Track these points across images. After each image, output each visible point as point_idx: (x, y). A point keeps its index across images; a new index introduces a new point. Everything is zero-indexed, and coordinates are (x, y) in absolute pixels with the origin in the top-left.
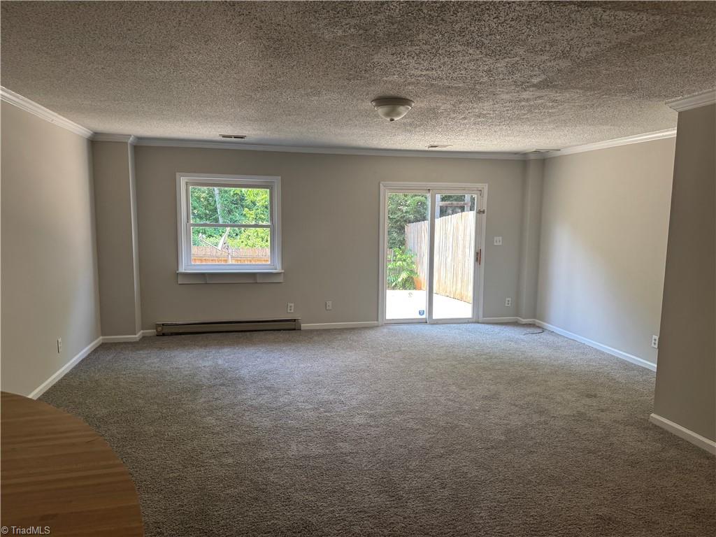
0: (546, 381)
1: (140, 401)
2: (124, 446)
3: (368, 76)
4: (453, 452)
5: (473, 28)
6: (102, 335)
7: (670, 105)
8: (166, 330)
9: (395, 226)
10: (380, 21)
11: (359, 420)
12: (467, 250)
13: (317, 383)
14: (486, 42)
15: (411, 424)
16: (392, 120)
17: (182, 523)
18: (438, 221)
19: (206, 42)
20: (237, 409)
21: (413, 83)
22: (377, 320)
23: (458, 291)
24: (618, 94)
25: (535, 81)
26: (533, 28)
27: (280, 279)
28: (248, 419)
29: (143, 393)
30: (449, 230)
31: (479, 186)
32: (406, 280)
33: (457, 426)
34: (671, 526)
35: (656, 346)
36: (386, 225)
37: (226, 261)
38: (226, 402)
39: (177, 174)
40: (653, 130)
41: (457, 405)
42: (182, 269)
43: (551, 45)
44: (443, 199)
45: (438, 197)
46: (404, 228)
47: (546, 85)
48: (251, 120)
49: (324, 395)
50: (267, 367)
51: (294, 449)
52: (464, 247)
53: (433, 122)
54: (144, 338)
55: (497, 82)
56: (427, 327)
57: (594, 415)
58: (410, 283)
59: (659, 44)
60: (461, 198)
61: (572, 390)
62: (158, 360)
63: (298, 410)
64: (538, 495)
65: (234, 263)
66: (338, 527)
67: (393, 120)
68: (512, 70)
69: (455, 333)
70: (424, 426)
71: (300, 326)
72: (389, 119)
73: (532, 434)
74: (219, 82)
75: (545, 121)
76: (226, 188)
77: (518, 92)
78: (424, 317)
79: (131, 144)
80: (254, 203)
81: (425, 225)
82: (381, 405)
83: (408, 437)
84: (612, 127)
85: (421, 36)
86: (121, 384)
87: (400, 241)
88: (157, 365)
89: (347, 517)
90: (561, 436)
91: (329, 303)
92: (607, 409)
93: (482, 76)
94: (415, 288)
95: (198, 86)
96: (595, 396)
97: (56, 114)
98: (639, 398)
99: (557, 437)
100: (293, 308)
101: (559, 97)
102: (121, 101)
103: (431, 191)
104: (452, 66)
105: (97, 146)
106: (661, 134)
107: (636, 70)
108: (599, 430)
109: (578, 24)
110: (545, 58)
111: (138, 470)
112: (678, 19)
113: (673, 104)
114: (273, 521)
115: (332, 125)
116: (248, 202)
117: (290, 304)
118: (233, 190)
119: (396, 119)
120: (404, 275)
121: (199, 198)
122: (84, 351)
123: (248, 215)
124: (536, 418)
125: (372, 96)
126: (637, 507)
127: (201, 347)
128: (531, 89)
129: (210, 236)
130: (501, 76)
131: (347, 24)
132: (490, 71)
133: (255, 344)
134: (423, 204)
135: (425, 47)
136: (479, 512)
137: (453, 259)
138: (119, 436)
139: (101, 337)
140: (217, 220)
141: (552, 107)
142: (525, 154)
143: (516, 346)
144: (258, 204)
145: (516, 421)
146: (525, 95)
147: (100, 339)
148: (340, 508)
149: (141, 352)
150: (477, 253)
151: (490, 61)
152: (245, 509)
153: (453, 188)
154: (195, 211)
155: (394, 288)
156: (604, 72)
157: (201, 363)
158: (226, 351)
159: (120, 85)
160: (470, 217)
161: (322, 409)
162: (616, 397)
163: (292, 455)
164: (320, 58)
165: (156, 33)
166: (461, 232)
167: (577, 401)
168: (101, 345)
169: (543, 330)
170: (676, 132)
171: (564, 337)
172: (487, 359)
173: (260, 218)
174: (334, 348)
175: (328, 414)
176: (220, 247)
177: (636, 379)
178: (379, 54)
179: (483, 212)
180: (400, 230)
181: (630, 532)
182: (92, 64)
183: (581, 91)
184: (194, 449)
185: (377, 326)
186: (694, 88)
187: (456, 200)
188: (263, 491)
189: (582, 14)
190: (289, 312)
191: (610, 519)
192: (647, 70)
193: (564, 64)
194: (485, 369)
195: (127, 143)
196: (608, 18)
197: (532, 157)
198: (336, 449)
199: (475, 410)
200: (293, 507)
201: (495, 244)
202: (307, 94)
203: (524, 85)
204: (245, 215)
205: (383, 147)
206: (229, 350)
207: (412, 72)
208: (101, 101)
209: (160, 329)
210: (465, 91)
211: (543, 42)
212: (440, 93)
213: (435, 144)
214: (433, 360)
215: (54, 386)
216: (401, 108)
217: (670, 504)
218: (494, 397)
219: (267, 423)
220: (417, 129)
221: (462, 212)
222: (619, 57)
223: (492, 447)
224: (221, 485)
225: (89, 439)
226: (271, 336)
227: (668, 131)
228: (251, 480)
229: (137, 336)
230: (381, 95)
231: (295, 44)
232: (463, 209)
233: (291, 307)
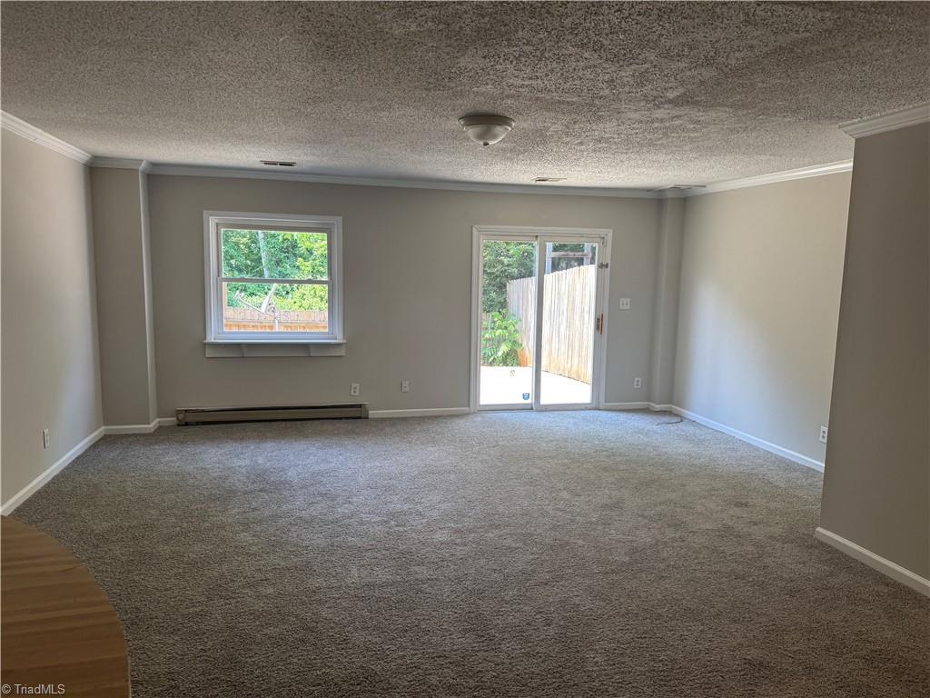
0: (684, 486)
1: (152, 512)
2: (129, 571)
3: (453, 85)
4: (562, 578)
5: (589, 25)
6: (105, 424)
7: (845, 129)
8: (190, 418)
9: (493, 283)
10: (466, 12)
11: (440, 536)
12: (586, 316)
13: (388, 489)
14: (605, 42)
15: (509, 542)
16: (486, 144)
17: (203, 674)
18: (549, 278)
19: (236, 36)
20: (281, 521)
21: (512, 96)
22: (469, 406)
23: (574, 368)
24: (778, 115)
25: (671, 95)
26: (667, 25)
27: (342, 352)
28: (295, 536)
29: (156, 501)
30: (563, 289)
31: (602, 232)
32: (508, 354)
33: (567, 544)
34: (839, 672)
35: (825, 441)
36: (481, 281)
37: (271, 327)
38: (267, 513)
39: (205, 212)
40: (823, 162)
41: (569, 516)
42: (211, 338)
43: (691, 49)
44: (556, 249)
45: (550, 246)
46: (505, 286)
47: (685, 100)
48: (301, 142)
49: (397, 505)
50: (323, 467)
51: (355, 575)
52: (583, 311)
53: (541, 148)
54: (160, 429)
55: (622, 96)
56: (533, 415)
57: (745, 530)
58: (512, 358)
59: (830, 49)
60: (579, 248)
61: (717, 497)
62: (178, 457)
63: (362, 523)
64: (670, 634)
65: (282, 330)
66: (410, 677)
67: (488, 144)
68: (641, 80)
69: (569, 422)
70: (525, 543)
71: (368, 414)
72: (482, 143)
73: (665, 555)
74: (257, 91)
75: (685, 148)
76: (273, 232)
77: (649, 109)
78: (529, 401)
79: (142, 172)
80: (310, 252)
81: (532, 283)
82: (470, 517)
83: (504, 559)
84: (772, 157)
85: (520, 33)
86: (129, 489)
87: (500, 302)
88: (177, 464)
89: (422, 664)
90: (701, 556)
91: (406, 384)
92: (762, 522)
93: (602, 88)
94: (519, 364)
95: (229, 96)
96: (746, 505)
97: (40, 131)
98: (802, 508)
99: (696, 558)
100: (357, 390)
101: (701, 116)
102: (126, 115)
103: (539, 238)
104: (562, 74)
105: (96, 173)
106: (834, 167)
107: (801, 83)
108: (750, 548)
109: (725, 21)
110: (682, 65)
111: (147, 603)
112: (853, 16)
113: (849, 128)
114: (324, 670)
115: (409, 150)
116: (302, 250)
117: (354, 385)
118: (281, 234)
119: (491, 143)
120: (504, 348)
121: (237, 244)
122: (80, 445)
123: (303, 268)
124: (670, 533)
125: (460, 112)
126: (796, 648)
127: (236, 440)
128: (666, 106)
129: (252, 294)
130: (627, 89)
131: (422, 16)
132: (612, 81)
133: (307, 437)
134: (530, 254)
135: (527, 49)
136: (592, 656)
137: (568, 327)
138: (124, 559)
139: (103, 428)
140: (261, 274)
141: (695, 130)
142: (661, 191)
143: (646, 439)
144: (315, 253)
145: (644, 538)
146: (659, 114)
147: (102, 430)
148: (412, 652)
149: (157, 447)
150: (598, 320)
151: (611, 68)
152: (288, 654)
153: (569, 234)
154: (233, 262)
155: (491, 364)
156: (760, 85)
157: (237, 463)
158: (269, 446)
159: (125, 92)
160: (590, 271)
161: (393, 523)
162: (772, 505)
163: (353, 583)
164: (389, 60)
165: (168, 23)
166: (578, 293)
167: (722, 511)
168: (102, 439)
169: (682, 419)
170: (852, 164)
171: (709, 428)
172: (608, 457)
173: (318, 271)
174: (410, 442)
175: (401, 529)
176: (263, 309)
177: (799, 482)
178: (466, 56)
179: (607, 266)
180: (500, 288)
181: (786, 681)
182: (84, 65)
183: (731, 110)
184: (222, 576)
185: (468, 414)
186: (875, 108)
187: (572, 250)
188: (311, 630)
189: (730, 8)
190: (354, 395)
191: (761, 664)
192: (814, 83)
193: (708, 73)
194: (605, 469)
195: (137, 170)
196: (763, 13)
197: (670, 195)
198: (409, 574)
199: (591, 523)
200: (351, 651)
201: (621, 307)
202: (374, 109)
203: (657, 101)
204: (298, 267)
205: (476, 180)
206: (273, 444)
207: (511, 81)
208: (99, 113)
209: (181, 416)
210: (581, 108)
211: (679, 44)
212: (548, 110)
213: (545, 176)
214: (540, 458)
215: (39, 492)
216: (498, 129)
217: (838, 644)
218: (617, 505)
219: (320, 541)
220: (521, 156)
221: (579, 265)
222: (778, 65)
223: (613, 572)
224: (258, 623)
225: (66, 567)
226: (328, 426)
227: (843, 163)
228: (297, 616)
229: (151, 426)
230: (471, 111)
231: (355, 41)
232: (580, 262)
233: (355, 388)
